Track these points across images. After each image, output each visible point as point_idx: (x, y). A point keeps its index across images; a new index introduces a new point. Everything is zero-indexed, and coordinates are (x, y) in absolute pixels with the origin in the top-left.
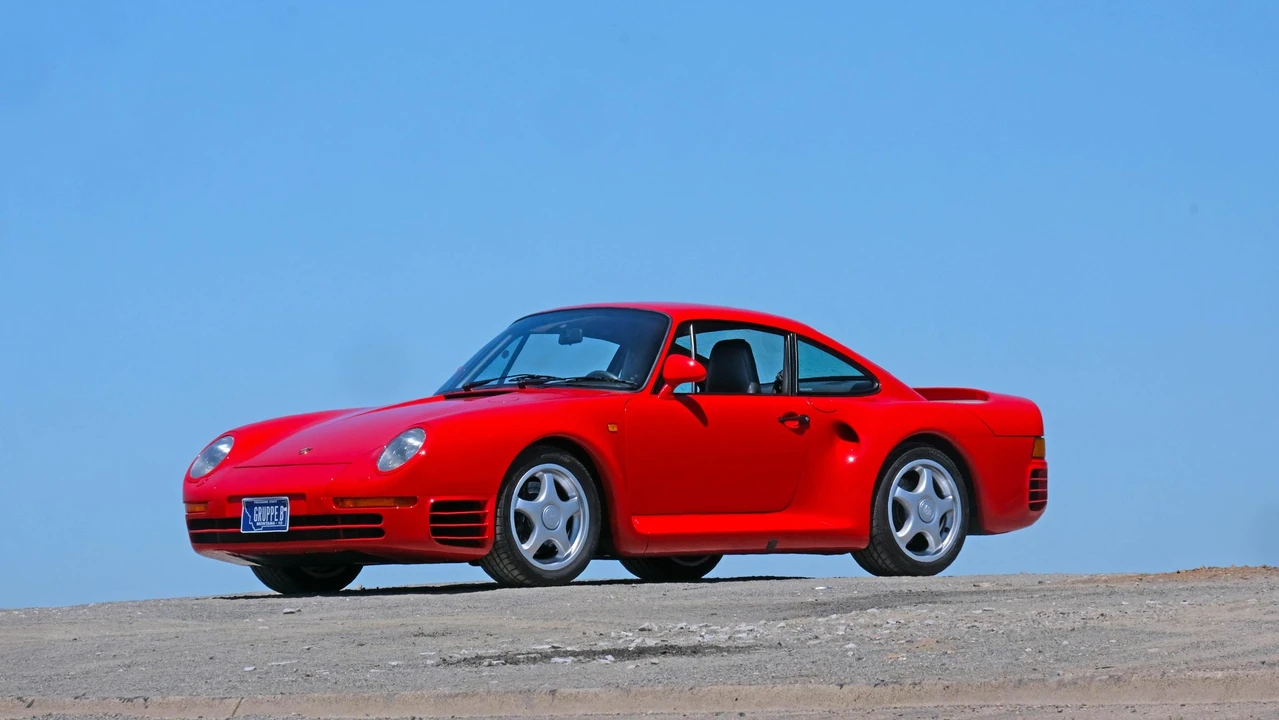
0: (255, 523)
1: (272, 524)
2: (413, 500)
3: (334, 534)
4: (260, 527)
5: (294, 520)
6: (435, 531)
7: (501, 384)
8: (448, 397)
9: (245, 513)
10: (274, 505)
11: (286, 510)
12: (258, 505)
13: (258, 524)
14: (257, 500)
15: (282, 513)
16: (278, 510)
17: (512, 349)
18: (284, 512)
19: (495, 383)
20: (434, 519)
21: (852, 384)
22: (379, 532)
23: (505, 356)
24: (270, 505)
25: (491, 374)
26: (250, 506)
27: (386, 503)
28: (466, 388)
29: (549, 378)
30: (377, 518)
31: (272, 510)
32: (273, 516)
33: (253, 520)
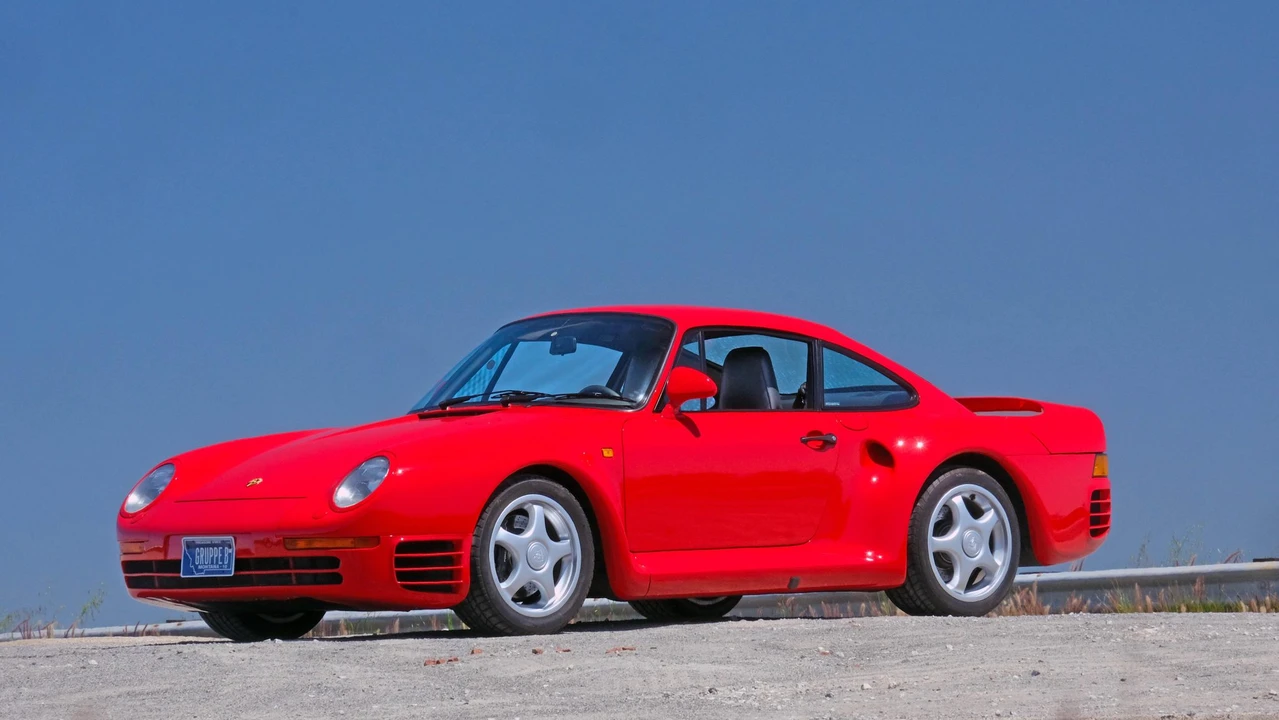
0: (197, 567)
1: (215, 567)
2: (377, 539)
3: (285, 580)
4: (202, 571)
5: (241, 564)
6: (401, 576)
7: (485, 401)
8: (422, 417)
9: (185, 556)
10: (217, 546)
11: (231, 551)
12: (200, 546)
13: (200, 567)
14: (198, 539)
15: (226, 555)
16: (223, 553)
17: (498, 357)
18: (230, 554)
19: (480, 399)
20: (400, 562)
21: (883, 395)
22: (336, 579)
23: (490, 367)
24: (213, 545)
25: (474, 390)
26: (191, 546)
27: (347, 543)
28: (443, 406)
29: (537, 395)
30: (333, 562)
31: (216, 552)
32: (217, 558)
33: (194, 563)
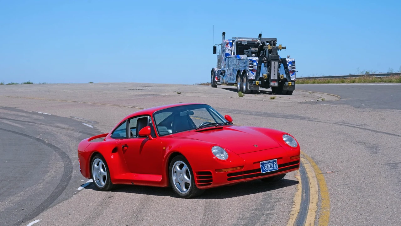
0: (266, 169)
1: (272, 169)
5: (279, 166)
9: (261, 167)
10: (271, 162)
11: (276, 163)
12: (266, 164)
13: (267, 169)
14: (265, 162)
15: (275, 165)
16: (273, 164)
18: (276, 164)
24: (270, 163)
26: (263, 164)
32: (272, 166)
33: (264, 169)
